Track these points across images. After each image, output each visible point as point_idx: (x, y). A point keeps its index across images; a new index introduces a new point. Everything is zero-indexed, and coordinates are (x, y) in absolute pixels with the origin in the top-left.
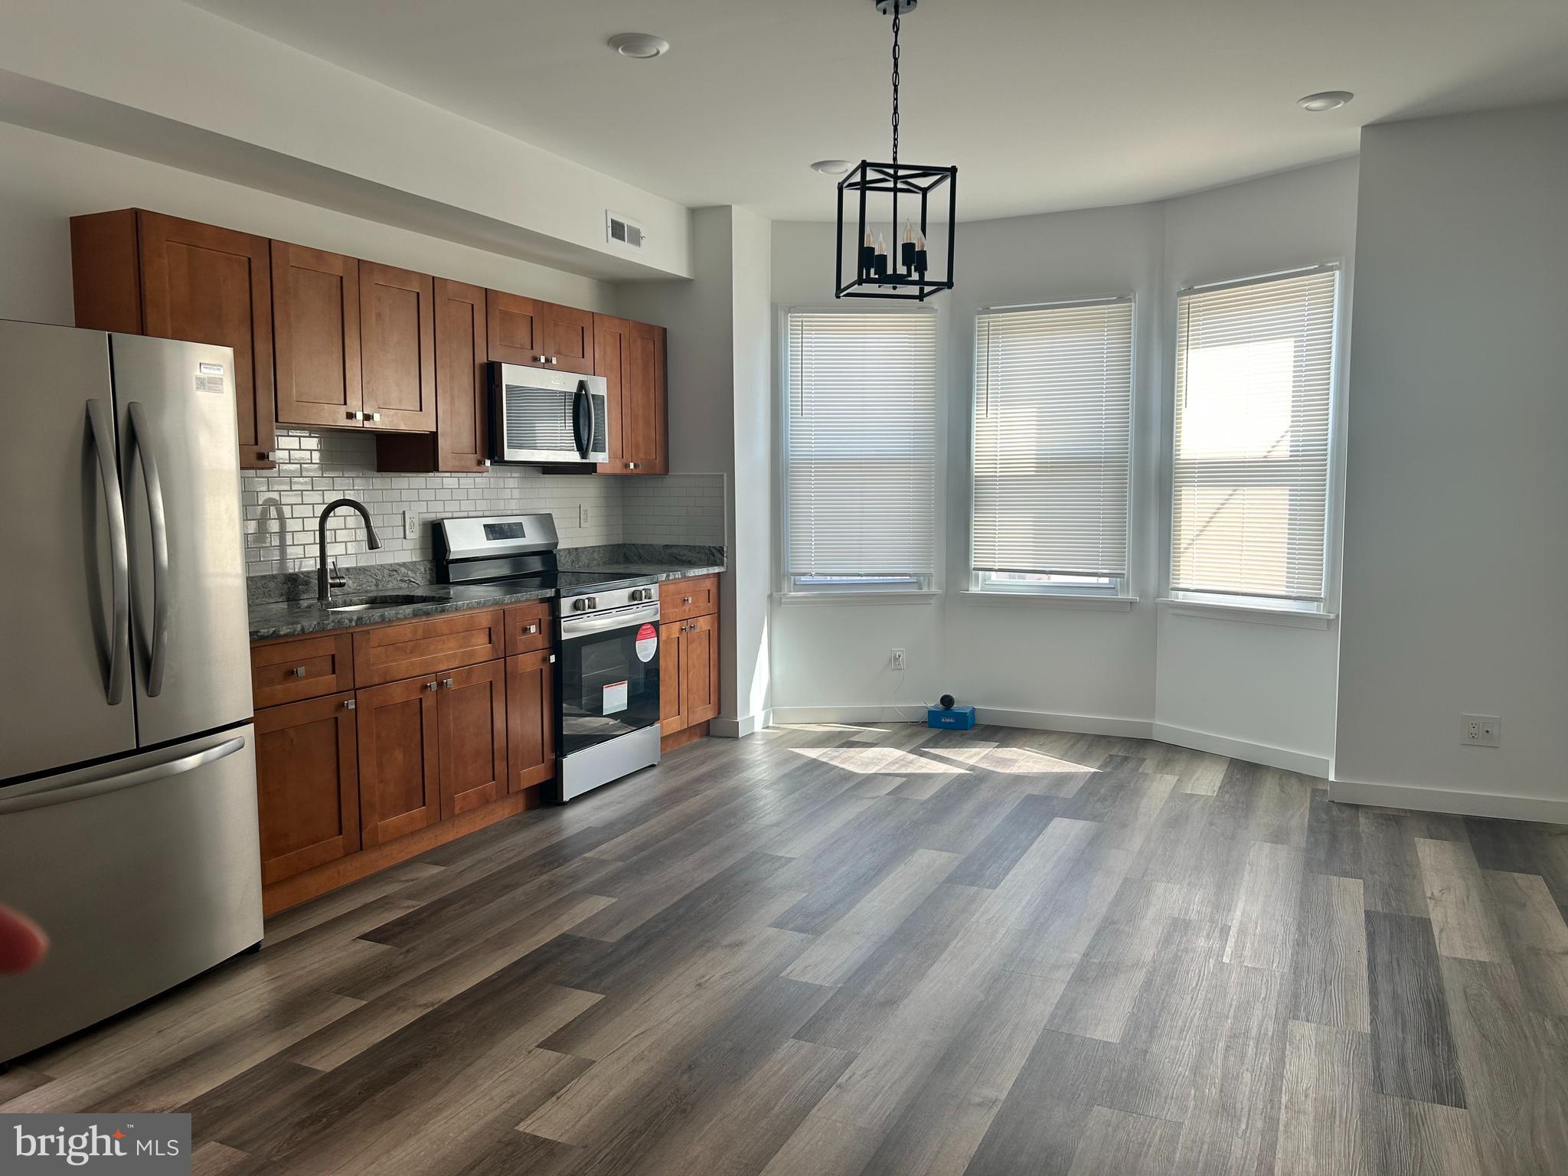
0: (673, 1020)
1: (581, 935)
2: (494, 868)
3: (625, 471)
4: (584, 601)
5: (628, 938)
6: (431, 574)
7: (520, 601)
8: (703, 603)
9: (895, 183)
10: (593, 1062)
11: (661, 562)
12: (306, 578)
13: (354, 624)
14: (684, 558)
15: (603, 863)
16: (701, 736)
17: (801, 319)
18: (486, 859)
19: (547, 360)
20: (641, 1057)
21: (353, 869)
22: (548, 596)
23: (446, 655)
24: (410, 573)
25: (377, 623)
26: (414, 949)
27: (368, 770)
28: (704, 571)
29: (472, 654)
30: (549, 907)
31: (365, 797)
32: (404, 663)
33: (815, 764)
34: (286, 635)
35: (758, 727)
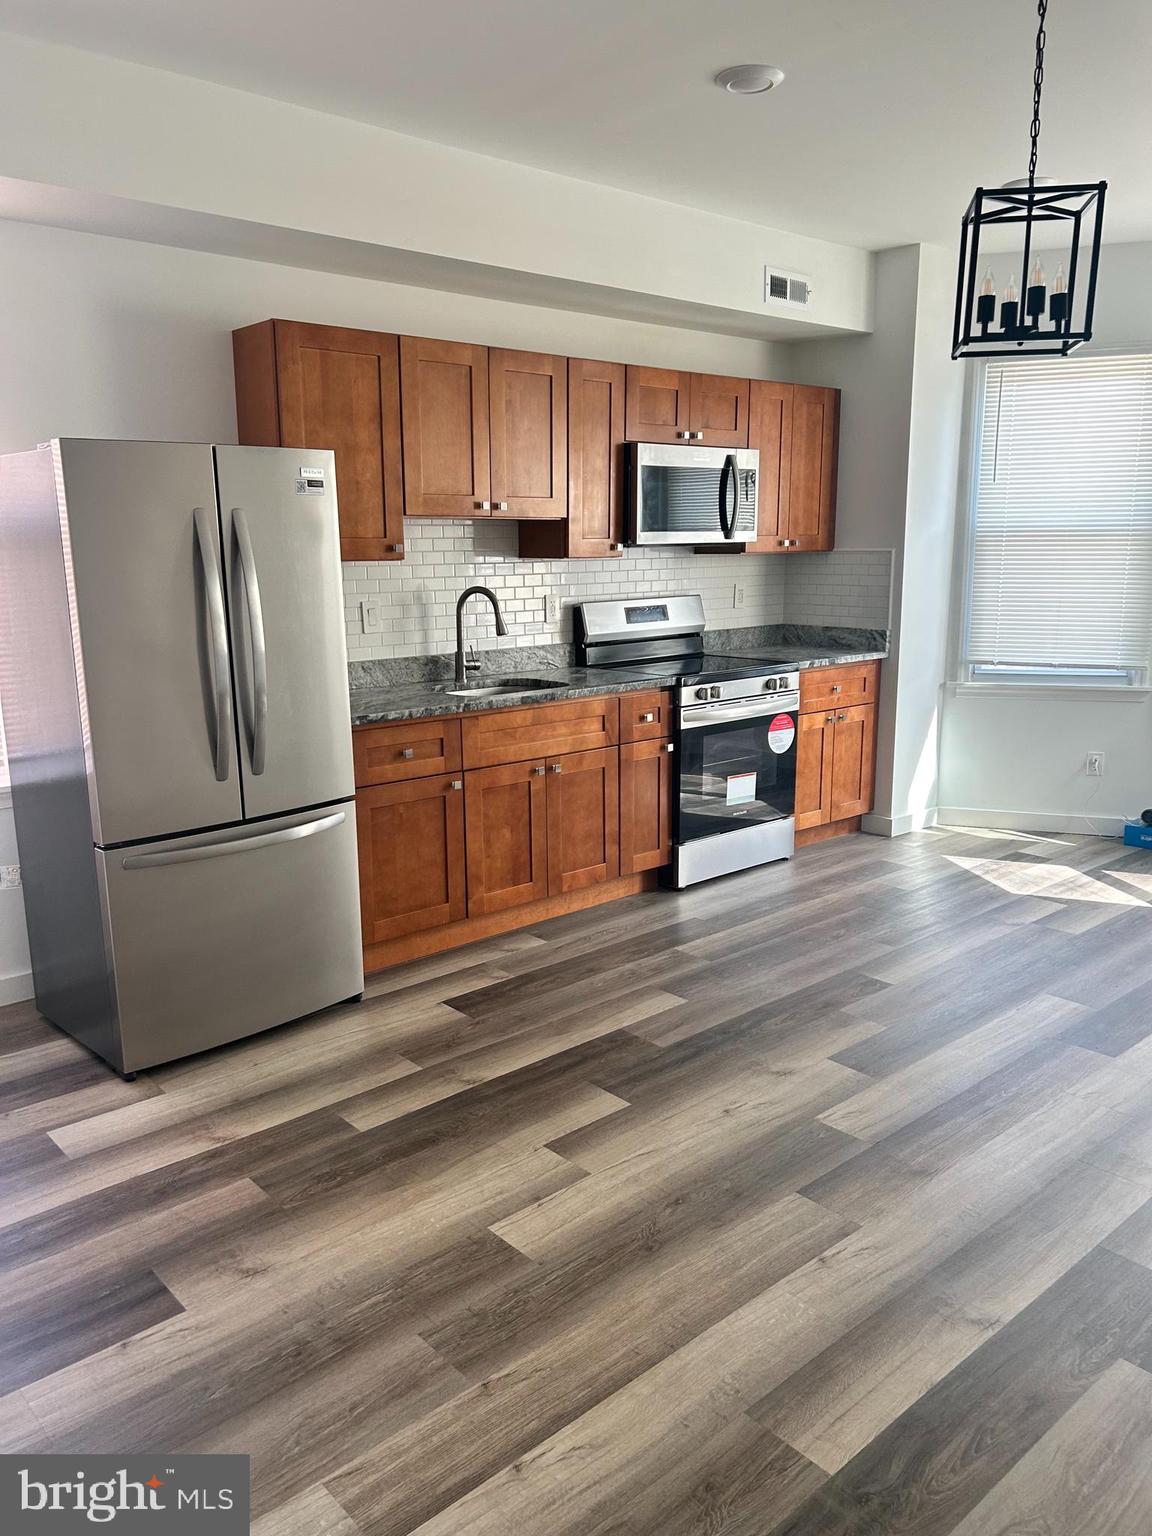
0: (683, 1146)
1: (636, 1034)
2: (588, 948)
3: (779, 549)
4: (706, 690)
5: (679, 1045)
6: (570, 657)
7: (636, 689)
8: (856, 692)
9: (1030, 211)
10: (588, 1174)
11: (819, 645)
12: (447, 661)
13: (461, 710)
14: (844, 642)
15: (691, 959)
16: (850, 831)
17: (1000, 369)
18: (585, 938)
19: (693, 436)
20: (636, 1179)
21: (460, 934)
22: (668, 684)
23: (556, 742)
24: (549, 655)
25: (485, 710)
26: (483, 1021)
27: (475, 845)
28: (859, 658)
29: (583, 740)
30: (619, 999)
31: (472, 870)
32: (512, 749)
33: (966, 877)
34: (394, 720)
35: (917, 826)
